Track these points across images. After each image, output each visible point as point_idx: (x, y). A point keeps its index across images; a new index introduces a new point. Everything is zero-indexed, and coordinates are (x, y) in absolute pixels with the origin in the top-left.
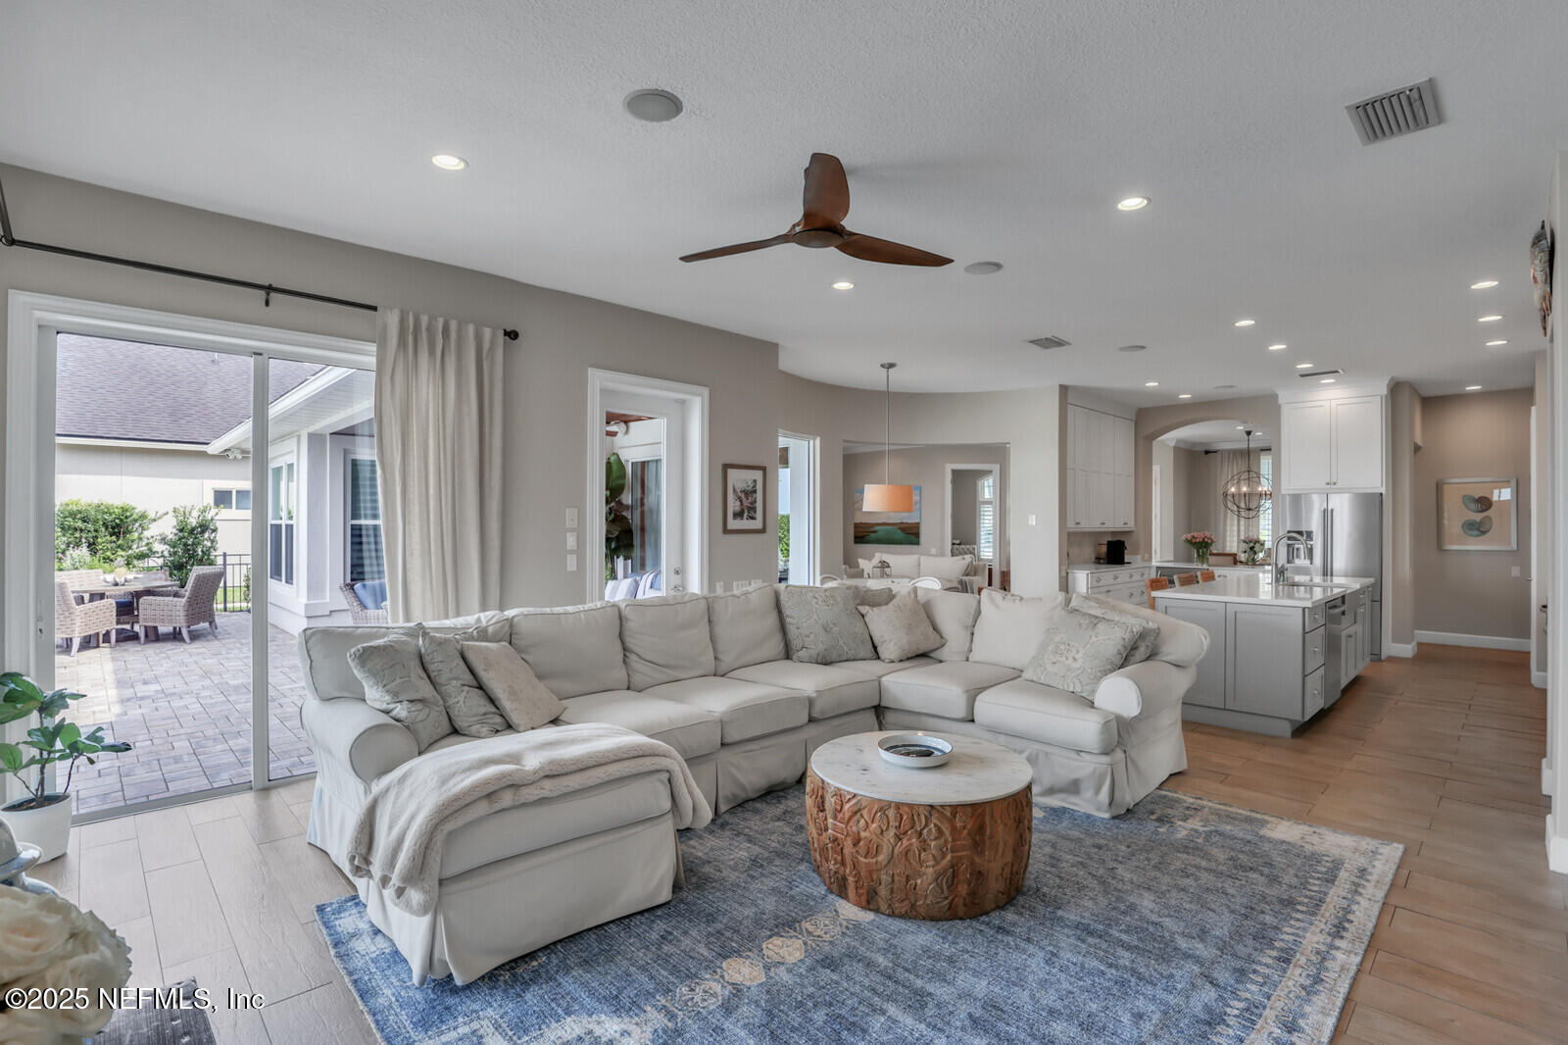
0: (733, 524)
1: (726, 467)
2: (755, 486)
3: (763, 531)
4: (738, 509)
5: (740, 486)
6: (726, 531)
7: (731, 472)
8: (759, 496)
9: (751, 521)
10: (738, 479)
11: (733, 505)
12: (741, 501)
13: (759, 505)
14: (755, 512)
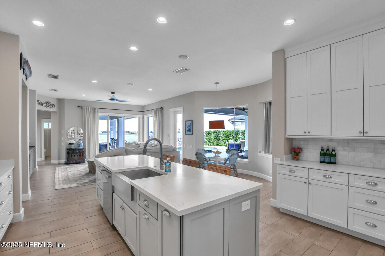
0: (187, 133)
1: (185, 121)
2: (190, 125)
3: (192, 134)
4: (187, 130)
5: (188, 125)
6: (186, 134)
7: (186, 122)
8: (191, 127)
9: (190, 132)
10: (188, 123)
11: (187, 129)
12: (188, 128)
13: (191, 129)
14: (190, 130)
